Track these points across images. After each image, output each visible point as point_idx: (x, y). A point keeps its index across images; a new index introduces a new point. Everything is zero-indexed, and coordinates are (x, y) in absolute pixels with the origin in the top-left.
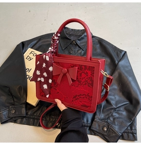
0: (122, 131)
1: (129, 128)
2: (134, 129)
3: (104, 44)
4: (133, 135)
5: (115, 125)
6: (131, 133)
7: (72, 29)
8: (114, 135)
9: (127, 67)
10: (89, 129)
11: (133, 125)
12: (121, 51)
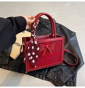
0: (67, 80)
1: (71, 79)
2: (74, 79)
3: (62, 27)
4: (74, 84)
5: (62, 76)
6: (72, 82)
7: (45, 19)
8: (61, 82)
9: (75, 41)
10: (45, 77)
11: (74, 77)
12: (72, 32)
